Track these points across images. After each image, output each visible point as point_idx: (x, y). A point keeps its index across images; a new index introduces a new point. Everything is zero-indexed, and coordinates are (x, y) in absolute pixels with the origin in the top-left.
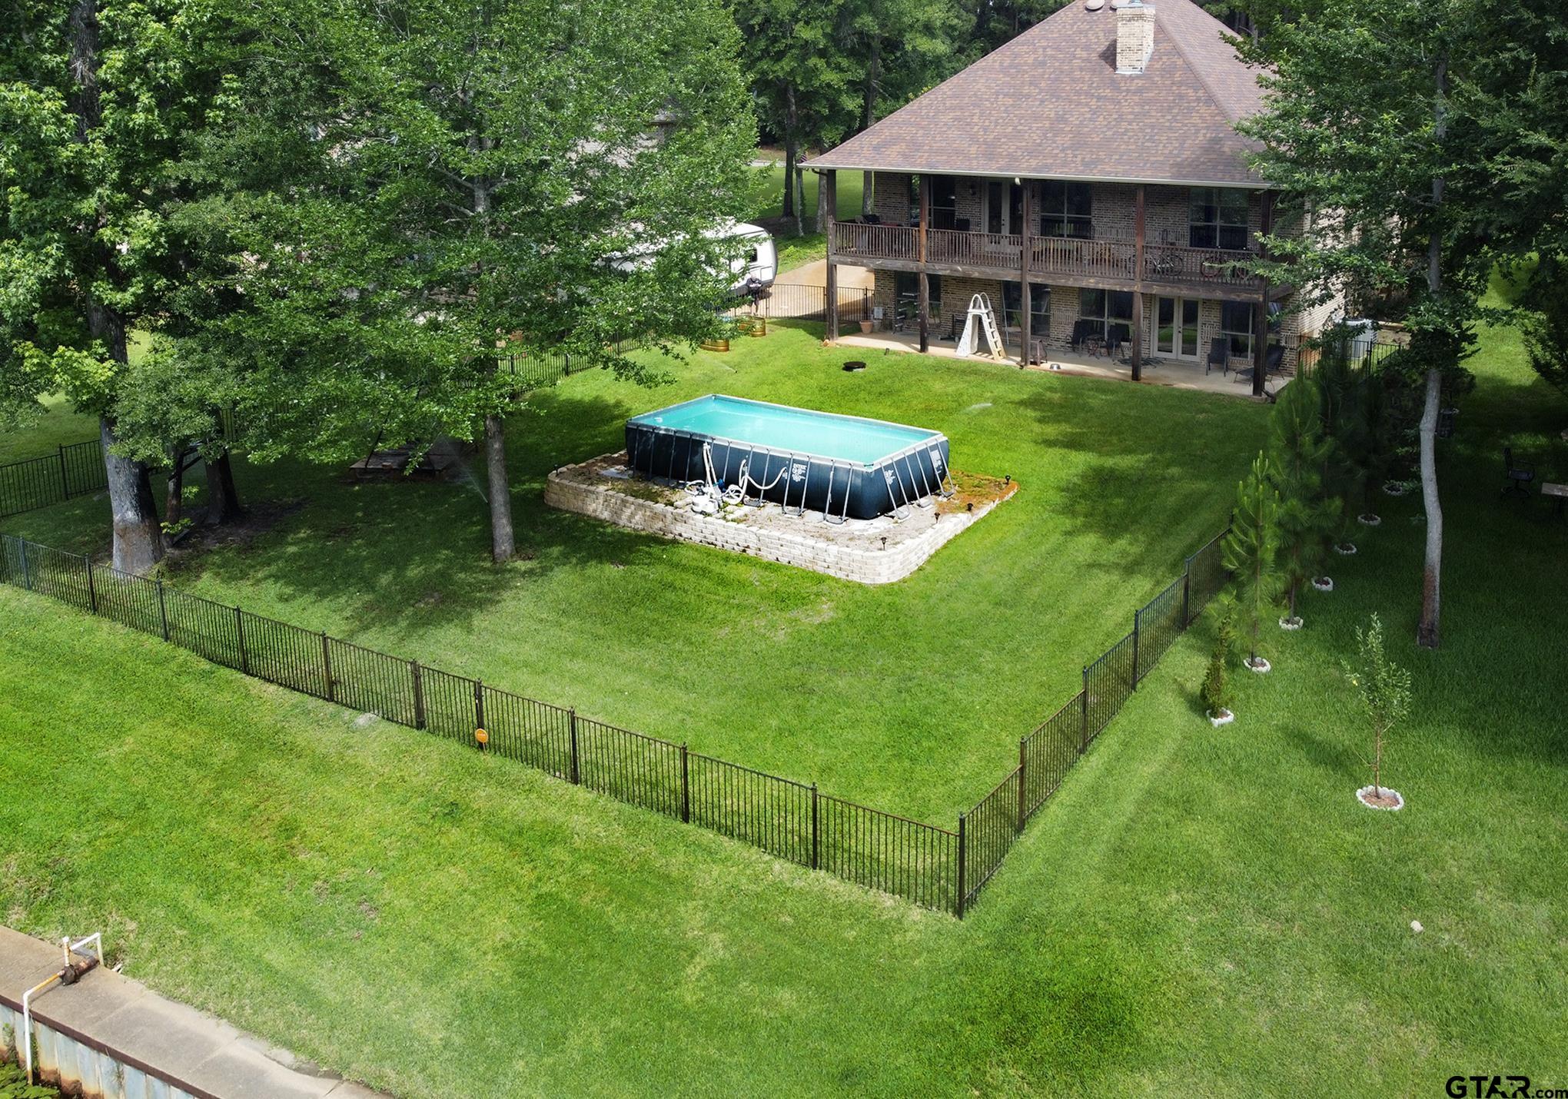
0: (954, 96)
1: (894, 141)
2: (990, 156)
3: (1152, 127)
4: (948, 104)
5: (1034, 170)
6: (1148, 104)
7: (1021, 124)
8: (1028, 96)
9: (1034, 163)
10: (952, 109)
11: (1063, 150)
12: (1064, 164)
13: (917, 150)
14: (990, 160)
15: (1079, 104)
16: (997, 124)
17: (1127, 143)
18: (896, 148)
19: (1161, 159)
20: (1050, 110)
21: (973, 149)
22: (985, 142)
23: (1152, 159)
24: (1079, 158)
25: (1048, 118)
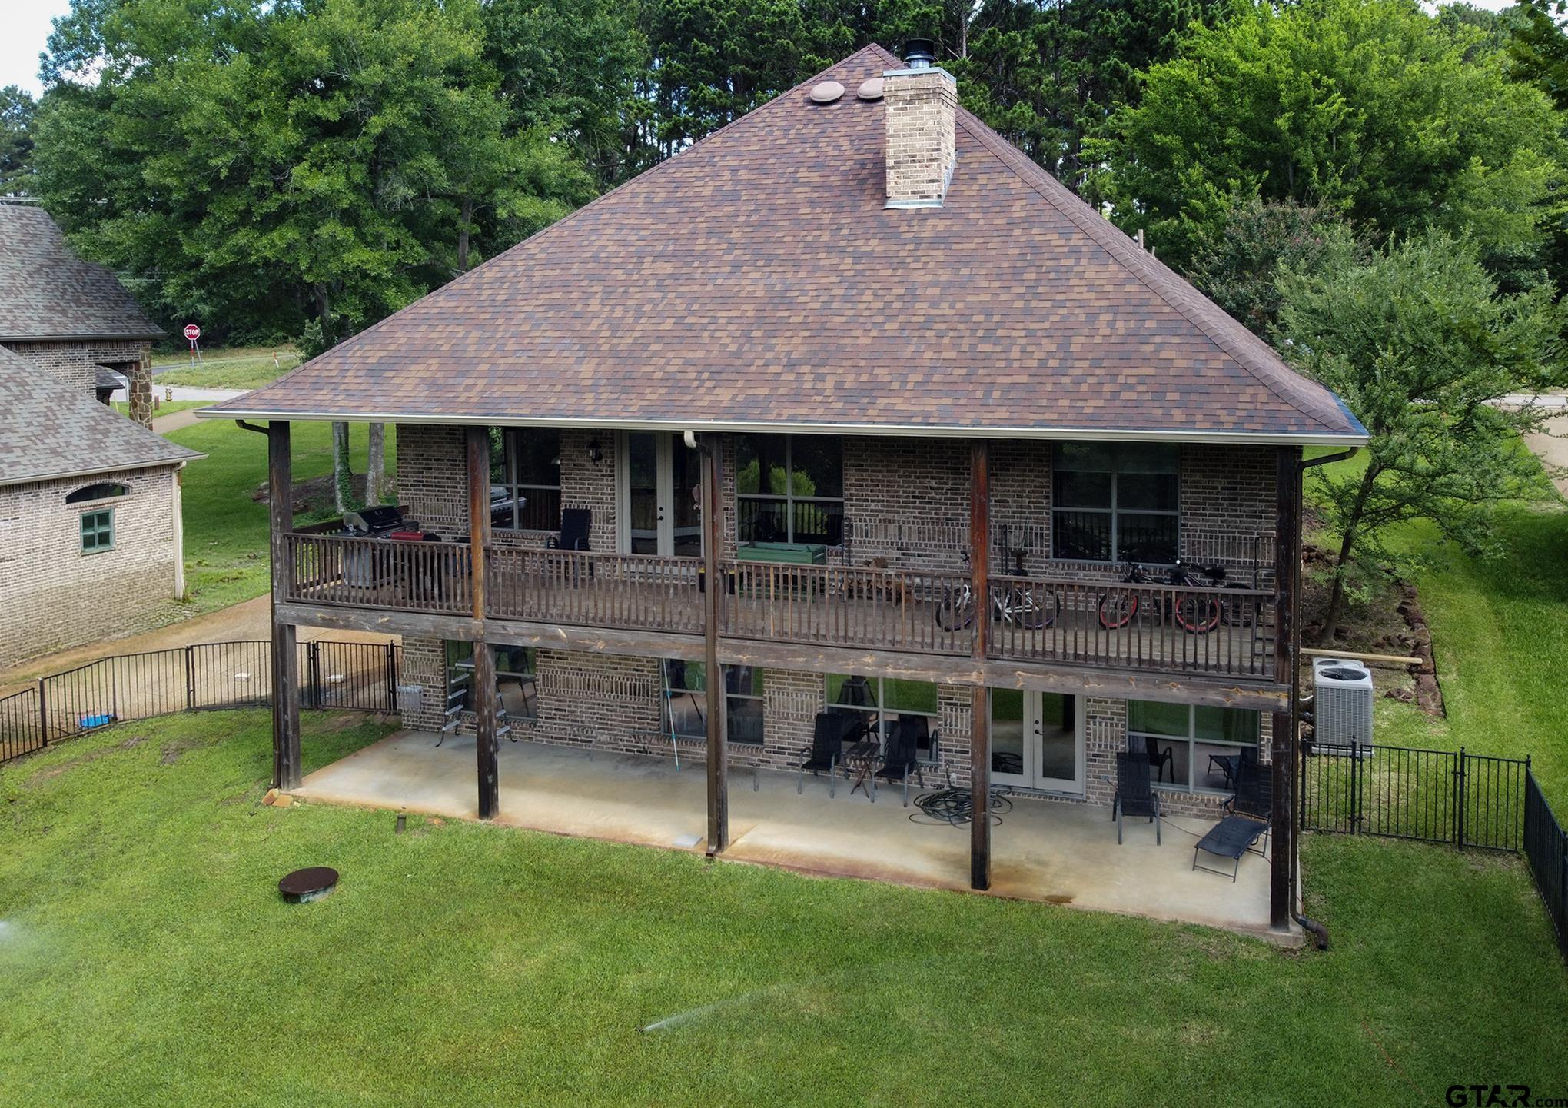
0: (551, 262)
1: (414, 355)
2: (624, 382)
3: (988, 312)
4: (538, 276)
5: (729, 412)
6: (966, 264)
7: (693, 313)
8: (705, 257)
9: (725, 395)
10: (545, 285)
11: (791, 365)
12: (797, 397)
13: (464, 374)
14: (624, 390)
15: (815, 268)
16: (639, 312)
17: (937, 347)
18: (418, 371)
19: (1024, 379)
20: (754, 281)
21: (587, 369)
22: (614, 352)
23: (1000, 380)
24: (829, 384)
25: (751, 298)
